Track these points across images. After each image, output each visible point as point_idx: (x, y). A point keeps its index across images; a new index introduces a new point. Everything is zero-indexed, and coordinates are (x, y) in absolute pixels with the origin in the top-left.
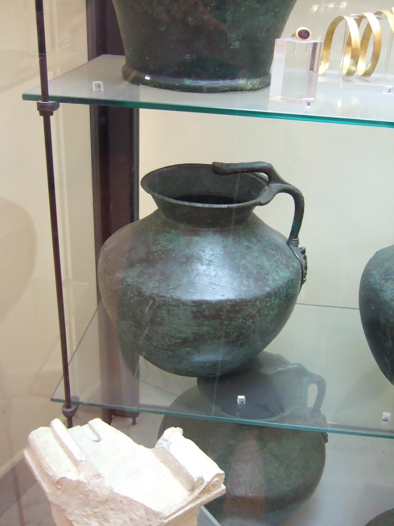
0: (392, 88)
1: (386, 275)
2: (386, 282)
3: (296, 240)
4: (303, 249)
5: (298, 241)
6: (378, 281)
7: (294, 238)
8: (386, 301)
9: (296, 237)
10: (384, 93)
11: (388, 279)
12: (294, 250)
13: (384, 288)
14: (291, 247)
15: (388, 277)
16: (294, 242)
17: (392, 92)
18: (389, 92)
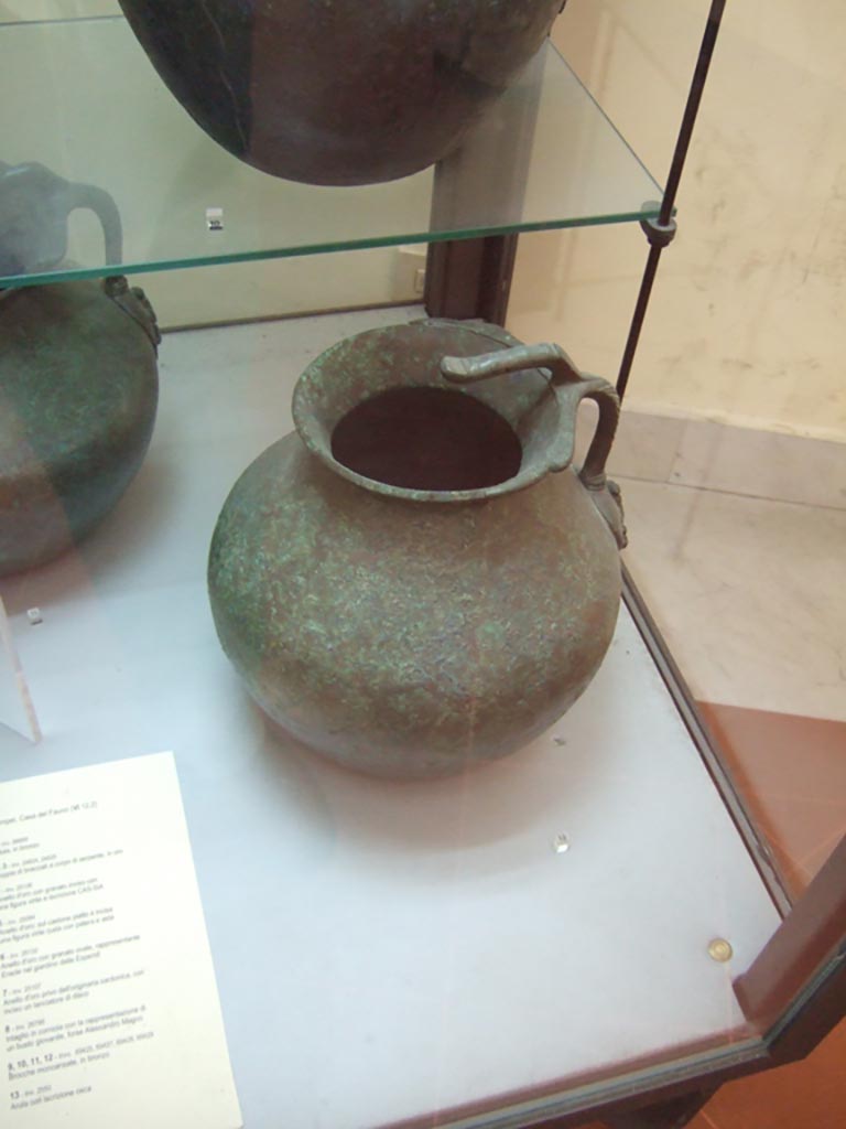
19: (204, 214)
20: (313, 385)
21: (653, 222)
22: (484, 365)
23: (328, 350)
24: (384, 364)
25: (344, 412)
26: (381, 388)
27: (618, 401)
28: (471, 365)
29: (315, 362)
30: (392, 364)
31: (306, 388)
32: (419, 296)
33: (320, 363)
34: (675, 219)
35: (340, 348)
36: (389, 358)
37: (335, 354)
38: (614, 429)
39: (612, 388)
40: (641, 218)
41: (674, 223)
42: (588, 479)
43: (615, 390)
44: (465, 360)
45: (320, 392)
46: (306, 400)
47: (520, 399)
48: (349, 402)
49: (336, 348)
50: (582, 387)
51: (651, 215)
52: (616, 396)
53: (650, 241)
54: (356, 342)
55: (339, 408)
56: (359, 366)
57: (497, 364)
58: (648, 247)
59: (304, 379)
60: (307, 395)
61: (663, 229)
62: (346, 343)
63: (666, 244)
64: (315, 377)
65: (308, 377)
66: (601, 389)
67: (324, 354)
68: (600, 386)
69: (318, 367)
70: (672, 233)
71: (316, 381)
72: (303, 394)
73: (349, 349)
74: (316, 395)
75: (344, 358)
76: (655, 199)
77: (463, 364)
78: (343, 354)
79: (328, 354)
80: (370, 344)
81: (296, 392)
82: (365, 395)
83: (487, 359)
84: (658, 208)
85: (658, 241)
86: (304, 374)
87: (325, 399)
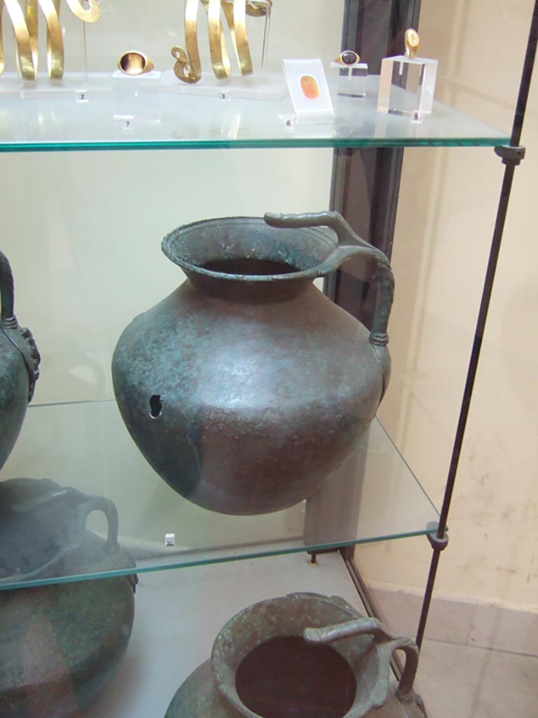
0: (86, 93)
1: (135, 351)
2: (134, 359)
3: (11, 319)
4: (25, 330)
5: (14, 319)
6: (126, 360)
7: (8, 317)
8: (134, 386)
9: (11, 314)
10: (77, 101)
11: (136, 355)
12: (9, 335)
13: (131, 369)
14: (5, 330)
15: (137, 352)
16: (8, 323)
17: (87, 98)
18: (82, 98)
19: (164, 535)
20: (225, 641)
21: (434, 536)
22: (330, 634)
23: (236, 616)
24: (271, 623)
25: (245, 655)
26: (268, 637)
27: (417, 650)
28: (322, 634)
29: (226, 625)
30: (275, 622)
31: (220, 644)
32: (300, 534)
33: (231, 625)
34: (447, 533)
35: (243, 615)
36: (274, 618)
37: (240, 618)
38: (416, 667)
39: (413, 642)
40: (428, 534)
41: (447, 535)
42: (402, 697)
43: (415, 643)
44: (319, 630)
45: (230, 646)
46: (220, 652)
47: (355, 648)
48: (248, 648)
49: (240, 614)
50: (393, 644)
51: (433, 531)
52: (416, 647)
53: (433, 547)
54: (253, 609)
55: (241, 653)
56: (255, 625)
57: (339, 634)
58: (432, 550)
59: (220, 637)
60: (221, 649)
61: (440, 541)
62: (246, 611)
63: (443, 549)
64: (227, 635)
65: (223, 636)
66: (405, 645)
67: (233, 619)
68: (405, 642)
69: (229, 628)
70: (446, 544)
71: (227, 638)
72: (218, 648)
73: (249, 614)
74: (227, 648)
75: (245, 621)
76: (435, 521)
77: (318, 632)
78: (245, 617)
79: (235, 619)
80: (262, 610)
81: (214, 648)
82: (259, 642)
83: (332, 630)
84: (437, 527)
85: (438, 548)
86: (219, 634)
87: (233, 649)
